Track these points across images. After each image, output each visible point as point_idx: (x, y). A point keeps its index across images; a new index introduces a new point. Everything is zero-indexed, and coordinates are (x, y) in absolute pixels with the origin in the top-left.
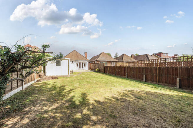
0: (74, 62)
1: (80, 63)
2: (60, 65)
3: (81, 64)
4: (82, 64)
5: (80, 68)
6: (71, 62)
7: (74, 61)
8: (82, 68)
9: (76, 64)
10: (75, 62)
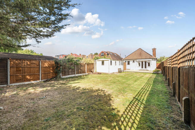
0: (135, 62)
1: (142, 63)
2: (104, 65)
3: (144, 63)
4: (146, 63)
5: (142, 67)
6: (132, 62)
7: (135, 60)
8: (146, 67)
9: (138, 64)
10: (137, 61)
